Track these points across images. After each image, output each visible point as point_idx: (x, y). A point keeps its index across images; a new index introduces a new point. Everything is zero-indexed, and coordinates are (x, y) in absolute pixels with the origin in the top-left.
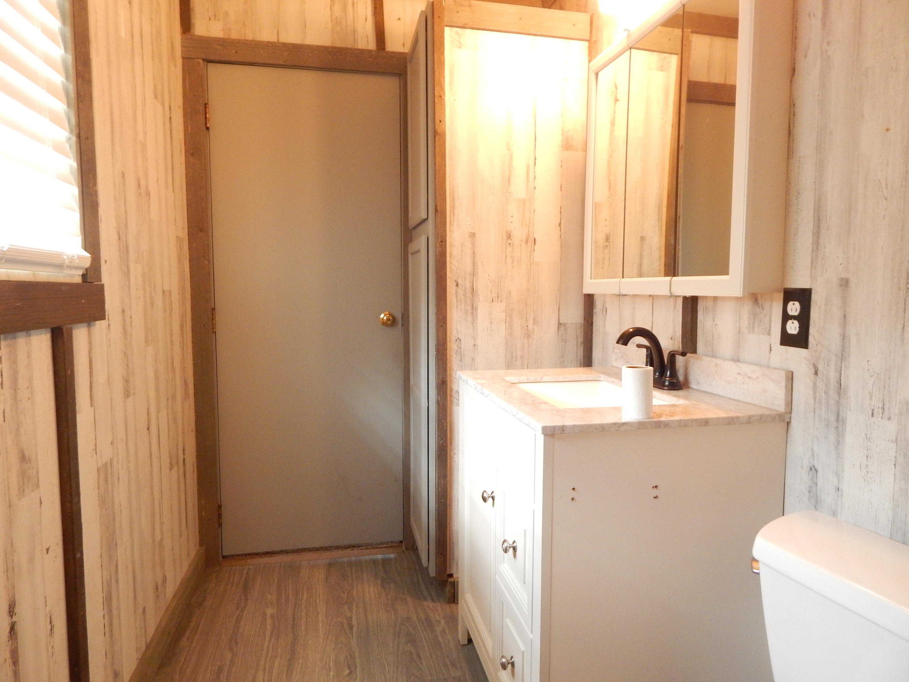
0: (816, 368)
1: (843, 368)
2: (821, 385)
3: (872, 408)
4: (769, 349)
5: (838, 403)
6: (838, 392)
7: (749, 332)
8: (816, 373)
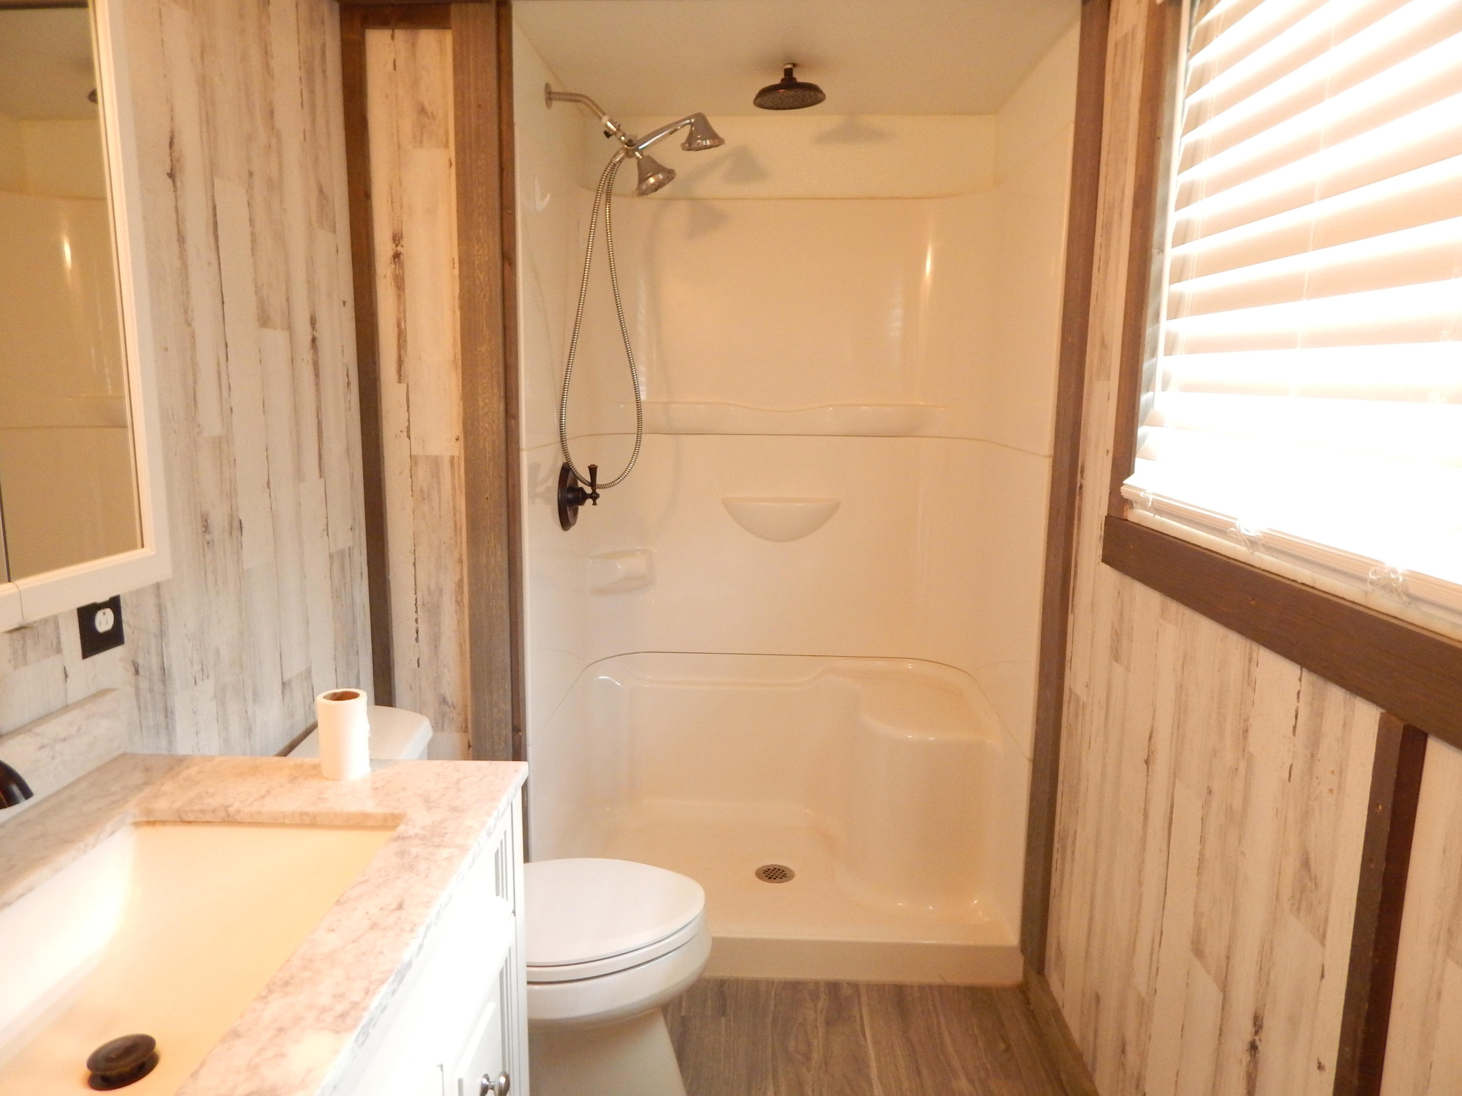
0: (136, 665)
1: (164, 646)
2: (144, 685)
3: (194, 675)
4: (63, 676)
5: (164, 694)
6: (162, 681)
7: (16, 668)
8: (137, 672)
